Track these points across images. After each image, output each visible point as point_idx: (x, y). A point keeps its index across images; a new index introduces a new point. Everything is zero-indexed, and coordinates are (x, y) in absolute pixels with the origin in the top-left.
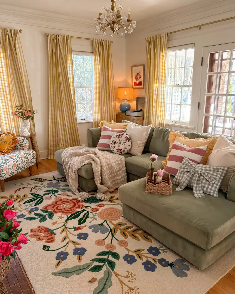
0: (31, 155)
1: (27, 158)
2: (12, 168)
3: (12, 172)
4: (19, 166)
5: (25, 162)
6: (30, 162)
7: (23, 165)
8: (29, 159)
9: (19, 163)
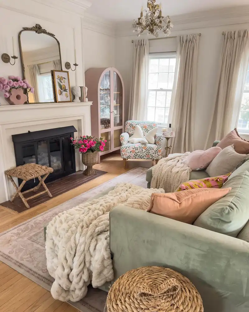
0: (153, 149)
1: (148, 150)
2: (130, 153)
3: (129, 155)
4: (138, 154)
5: (145, 153)
6: (151, 155)
7: (142, 154)
8: (150, 152)
9: (138, 151)
